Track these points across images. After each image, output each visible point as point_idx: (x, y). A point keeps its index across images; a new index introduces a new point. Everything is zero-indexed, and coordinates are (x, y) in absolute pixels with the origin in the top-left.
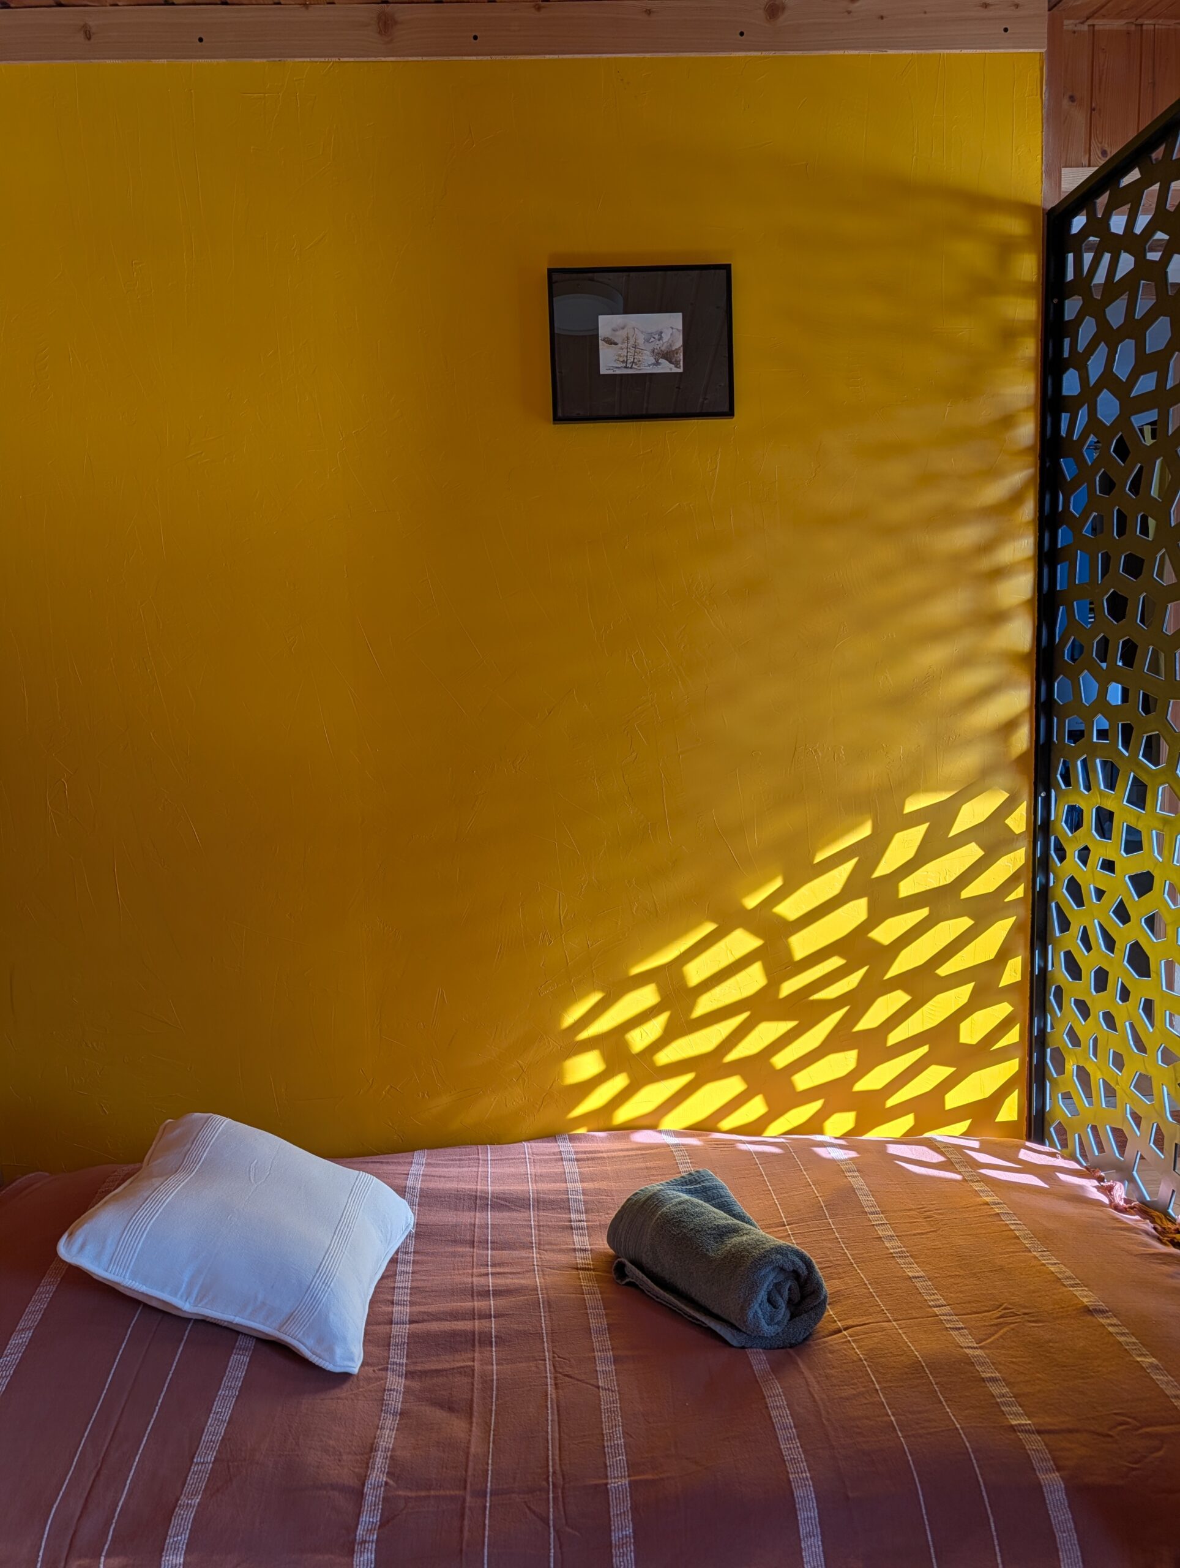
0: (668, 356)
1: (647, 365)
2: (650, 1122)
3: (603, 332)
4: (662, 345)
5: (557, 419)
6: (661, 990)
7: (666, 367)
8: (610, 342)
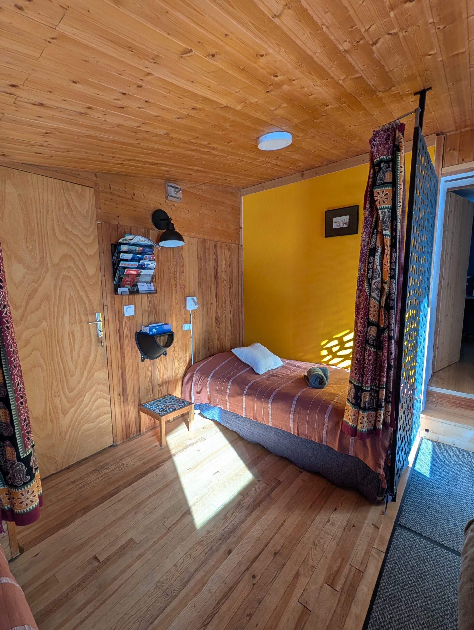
0: (346, 224)
1: (342, 226)
2: (335, 365)
3: (334, 221)
4: (345, 222)
5: (325, 237)
6: (339, 341)
7: (345, 226)
8: (335, 222)
